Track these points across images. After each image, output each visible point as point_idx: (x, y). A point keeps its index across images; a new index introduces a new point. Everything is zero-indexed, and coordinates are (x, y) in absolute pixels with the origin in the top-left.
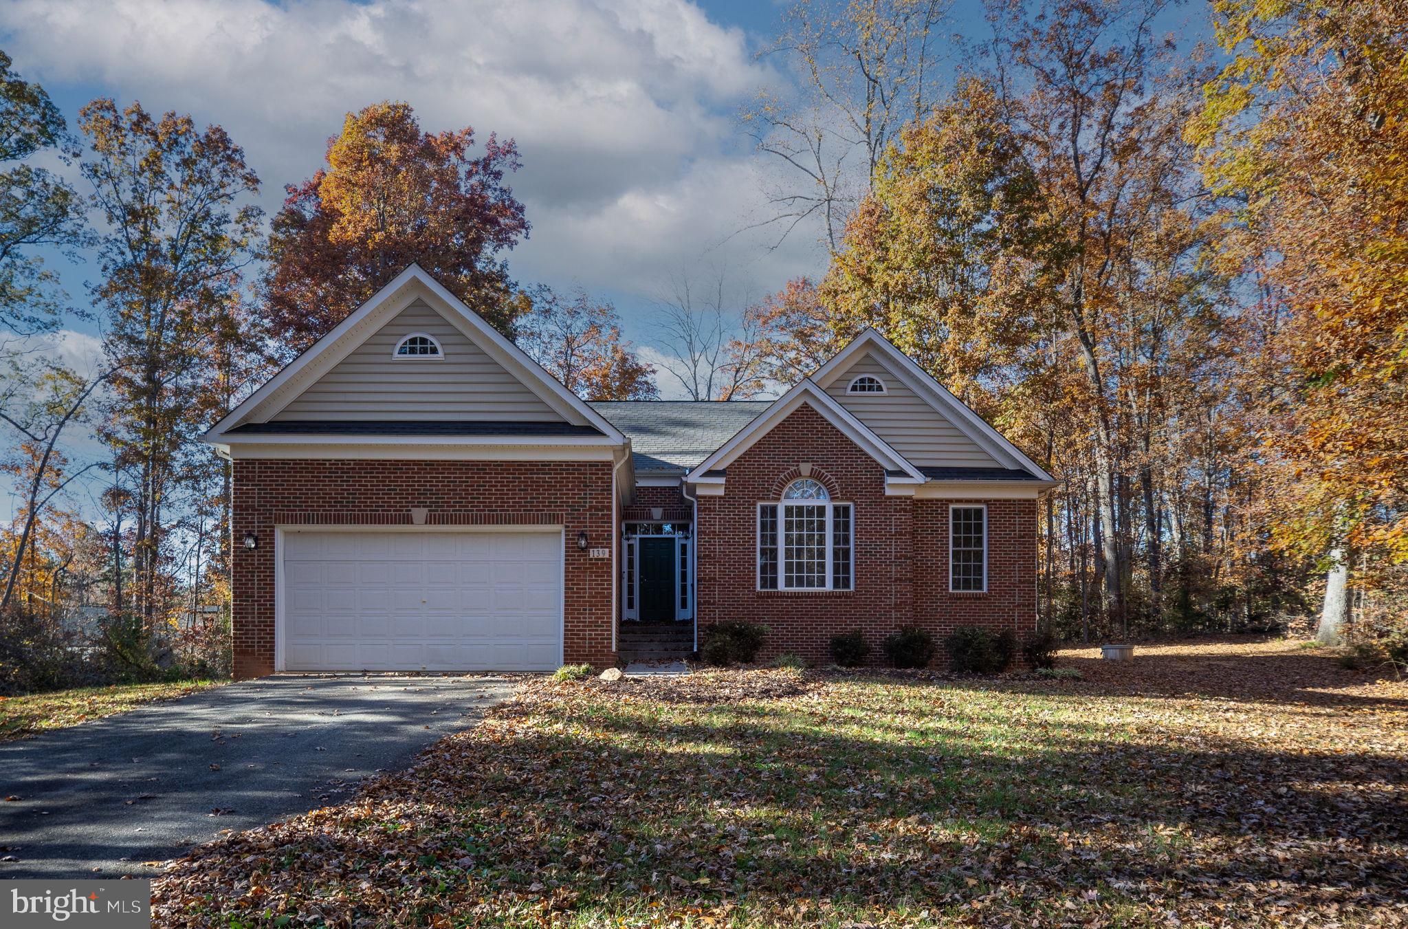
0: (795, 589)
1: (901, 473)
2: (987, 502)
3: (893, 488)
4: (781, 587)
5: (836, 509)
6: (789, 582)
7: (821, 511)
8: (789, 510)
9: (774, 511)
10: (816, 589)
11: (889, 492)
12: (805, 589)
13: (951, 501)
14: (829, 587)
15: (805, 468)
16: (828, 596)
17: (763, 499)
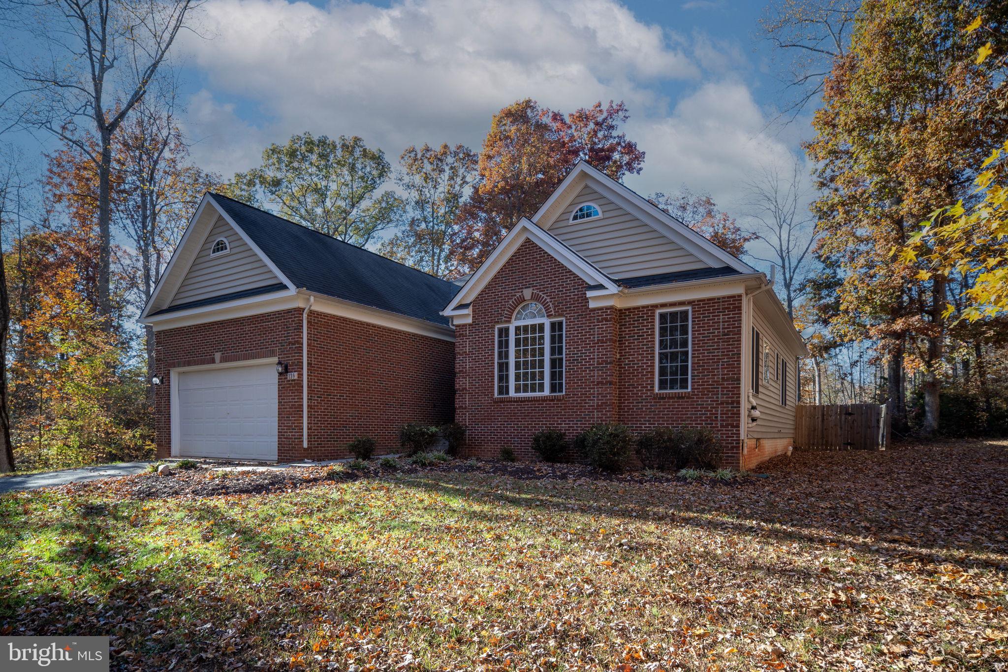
0: (522, 395)
1: (601, 287)
2: (690, 303)
3: (596, 300)
4: (512, 393)
5: (553, 325)
6: (517, 390)
7: (541, 327)
8: (517, 329)
9: (507, 329)
10: (537, 394)
11: (592, 305)
12: (530, 394)
13: (656, 306)
14: (547, 392)
15: (527, 293)
16: (544, 399)
17: (498, 322)
